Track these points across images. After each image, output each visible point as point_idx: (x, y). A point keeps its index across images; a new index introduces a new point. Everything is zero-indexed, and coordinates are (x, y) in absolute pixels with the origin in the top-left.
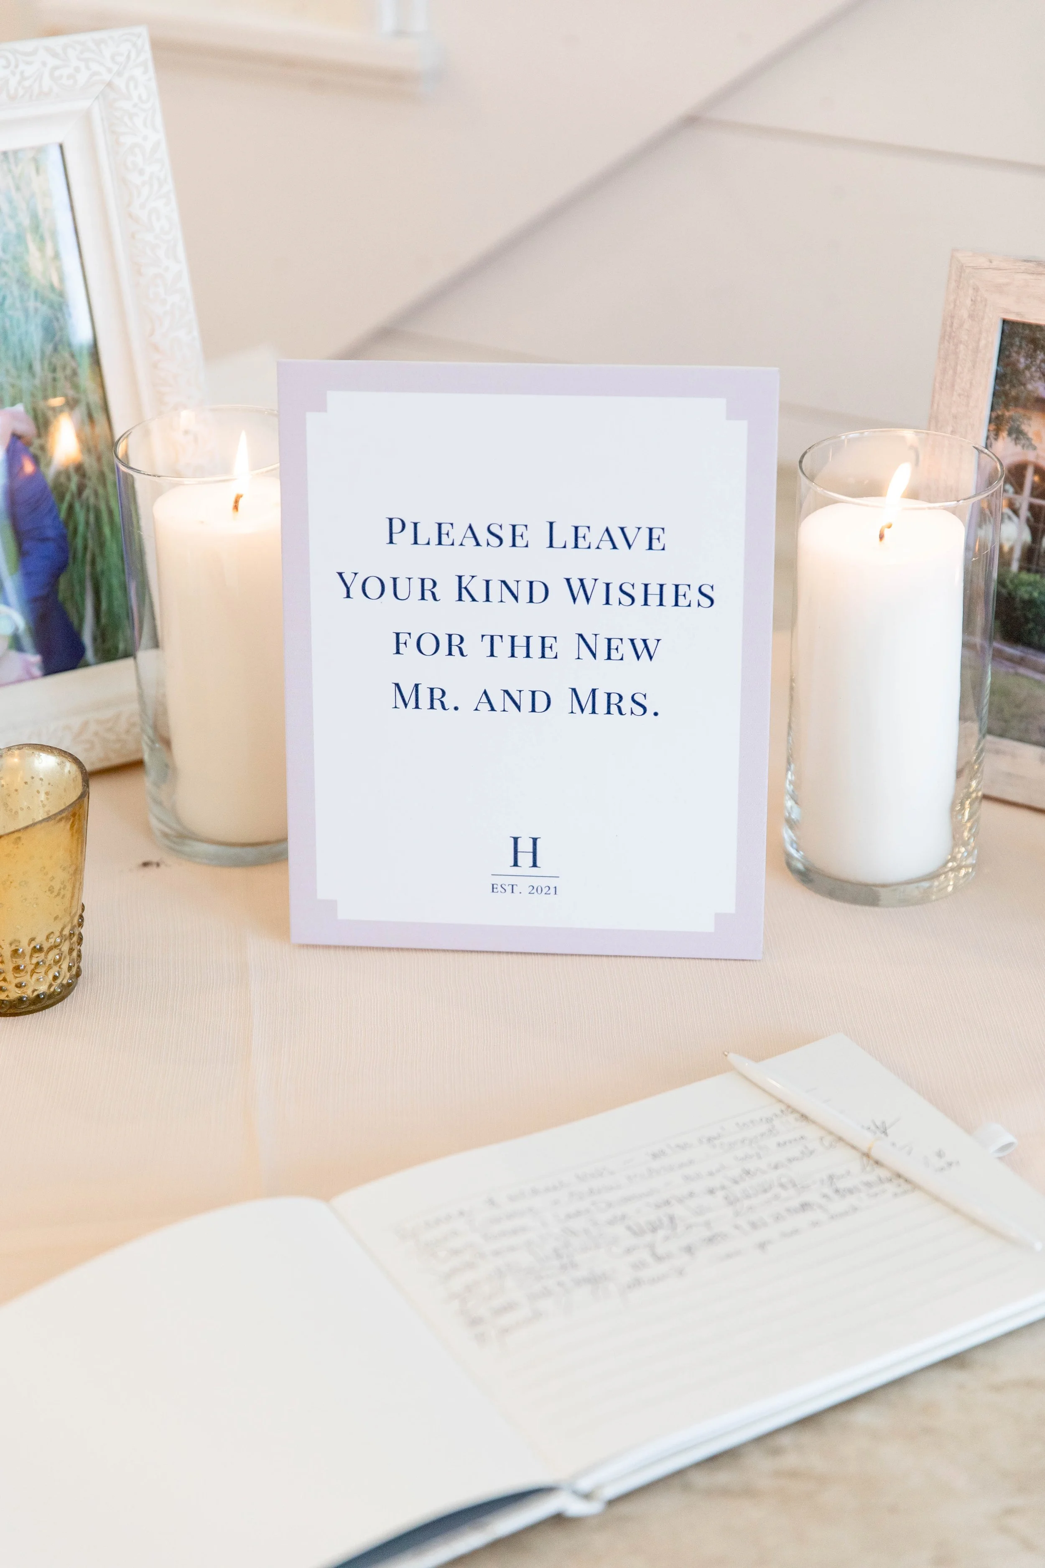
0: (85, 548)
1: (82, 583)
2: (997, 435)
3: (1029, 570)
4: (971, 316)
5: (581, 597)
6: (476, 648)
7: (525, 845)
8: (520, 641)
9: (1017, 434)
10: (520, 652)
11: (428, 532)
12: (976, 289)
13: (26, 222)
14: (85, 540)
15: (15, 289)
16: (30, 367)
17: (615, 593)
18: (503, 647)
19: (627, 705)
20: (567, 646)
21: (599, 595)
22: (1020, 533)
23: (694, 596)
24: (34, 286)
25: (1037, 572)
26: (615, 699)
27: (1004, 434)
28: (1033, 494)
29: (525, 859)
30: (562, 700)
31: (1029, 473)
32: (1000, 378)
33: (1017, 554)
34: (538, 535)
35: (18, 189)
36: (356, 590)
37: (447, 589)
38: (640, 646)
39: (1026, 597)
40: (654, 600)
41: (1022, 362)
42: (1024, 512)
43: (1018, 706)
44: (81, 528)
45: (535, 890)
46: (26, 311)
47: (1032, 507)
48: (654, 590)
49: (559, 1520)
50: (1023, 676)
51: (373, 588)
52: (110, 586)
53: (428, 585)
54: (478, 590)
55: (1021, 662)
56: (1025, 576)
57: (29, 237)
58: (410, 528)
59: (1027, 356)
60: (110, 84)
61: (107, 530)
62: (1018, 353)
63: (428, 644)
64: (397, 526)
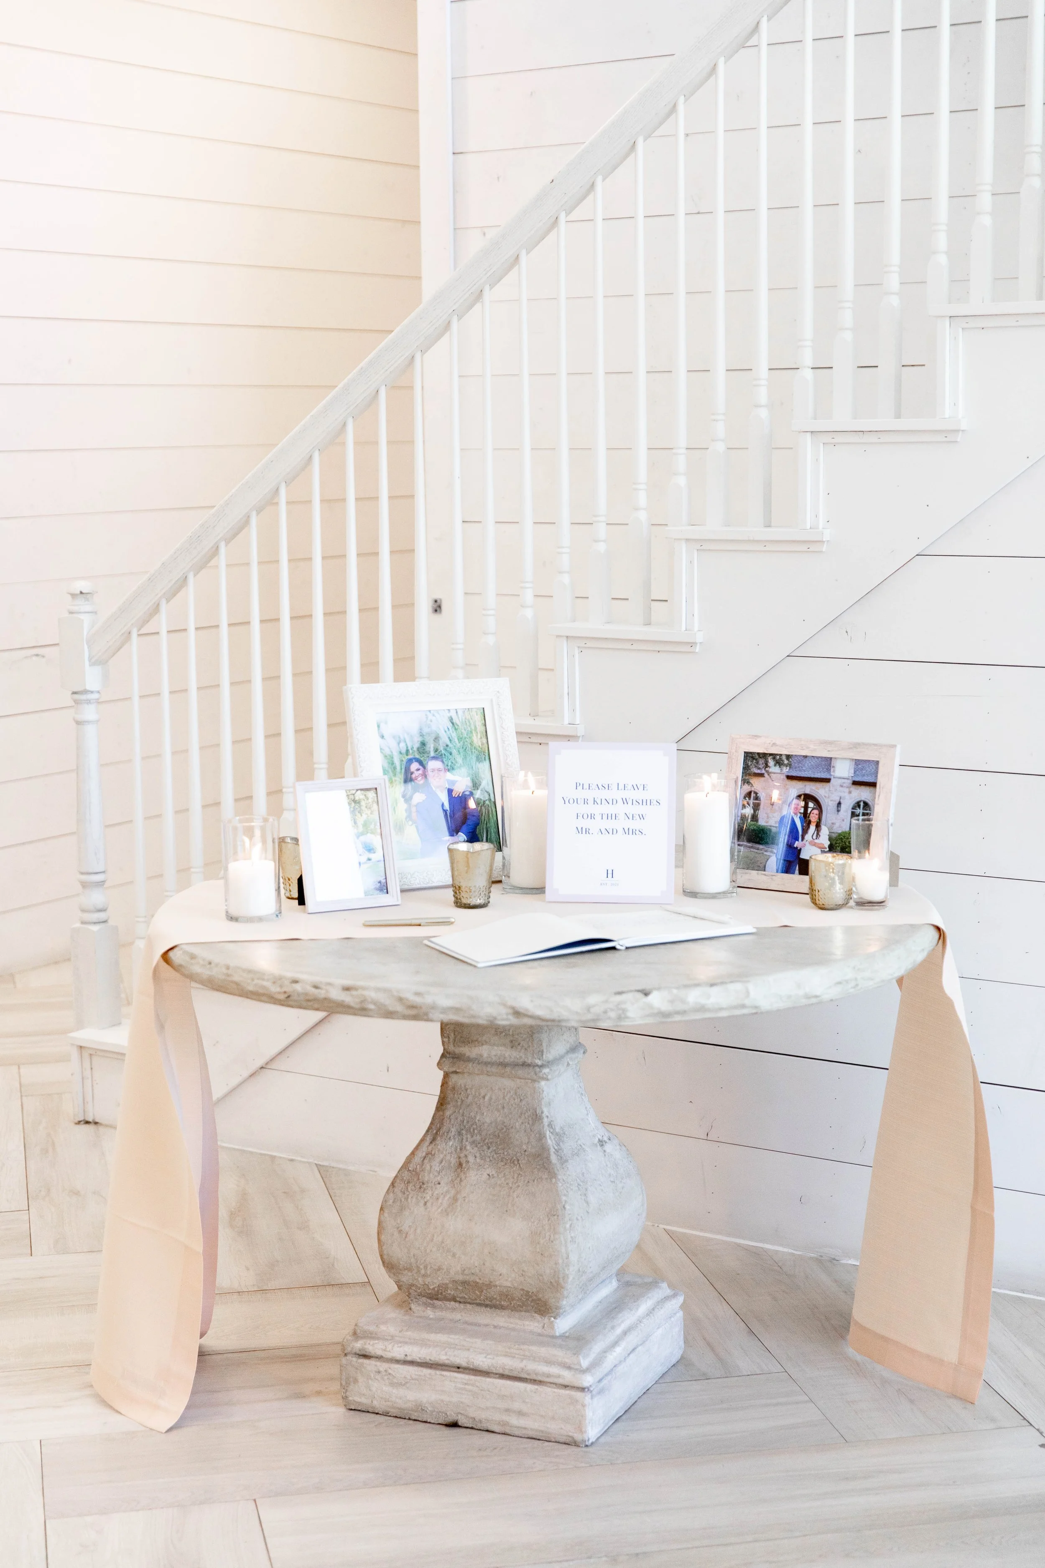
0: (485, 819)
1: (483, 829)
2: (744, 784)
3: (753, 821)
4: (736, 751)
5: (625, 803)
6: (598, 817)
7: (610, 872)
8: (610, 815)
9: (748, 783)
10: (610, 818)
11: (586, 786)
12: (737, 744)
13: (473, 728)
14: (485, 817)
15: (469, 745)
16: (472, 767)
17: (634, 802)
18: (605, 817)
19: (637, 832)
20: (622, 816)
21: (630, 802)
22: (750, 810)
23: (655, 802)
24: (474, 746)
25: (755, 821)
26: (634, 831)
27: (746, 784)
28: (753, 800)
29: (610, 875)
30: (621, 831)
31: (753, 793)
32: (744, 768)
33: (750, 817)
34: (615, 787)
35: (471, 719)
36: (567, 802)
37: (591, 801)
38: (641, 816)
39: (753, 828)
40: (644, 803)
41: (750, 763)
42: (751, 805)
43: (751, 860)
44: (484, 814)
45: (612, 884)
46: (472, 752)
47: (753, 803)
48: (645, 801)
49: (614, 948)
50: (752, 851)
51: (571, 801)
52: (491, 832)
53: (586, 800)
54: (599, 802)
55: (752, 847)
56: (752, 823)
57: (473, 732)
58: (581, 785)
59: (751, 762)
60: (498, 692)
61: (491, 816)
62: (748, 761)
63: (585, 816)
64: (578, 785)
